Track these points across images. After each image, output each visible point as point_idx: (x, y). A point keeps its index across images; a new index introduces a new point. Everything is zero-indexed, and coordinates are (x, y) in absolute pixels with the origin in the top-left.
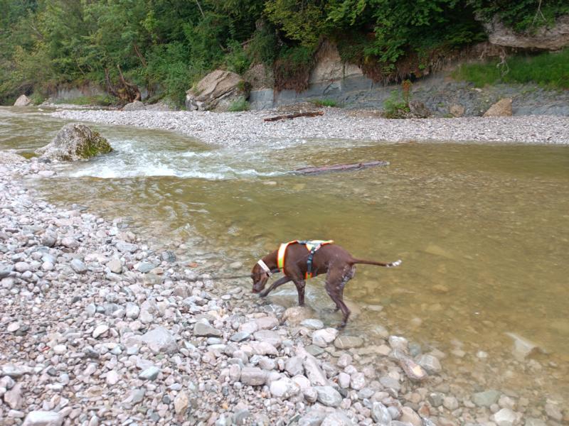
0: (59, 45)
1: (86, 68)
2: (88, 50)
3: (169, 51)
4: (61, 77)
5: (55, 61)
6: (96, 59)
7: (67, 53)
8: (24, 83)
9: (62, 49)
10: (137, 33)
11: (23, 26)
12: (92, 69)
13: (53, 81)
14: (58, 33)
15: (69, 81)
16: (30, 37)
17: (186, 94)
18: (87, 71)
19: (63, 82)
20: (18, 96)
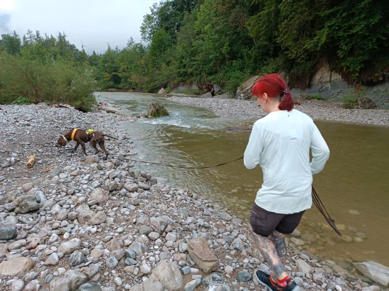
0: (182, 62)
1: (192, 74)
2: (194, 65)
3: (233, 65)
4: (180, 79)
5: (179, 70)
6: (196, 69)
7: (185, 66)
8: (163, 82)
9: (183, 64)
10: (218, 55)
11: (169, 52)
12: (195, 75)
13: (176, 81)
14: (182, 56)
15: (183, 81)
16: (170, 58)
17: (237, 90)
18: (192, 76)
19: (181, 82)
20: (160, 89)
